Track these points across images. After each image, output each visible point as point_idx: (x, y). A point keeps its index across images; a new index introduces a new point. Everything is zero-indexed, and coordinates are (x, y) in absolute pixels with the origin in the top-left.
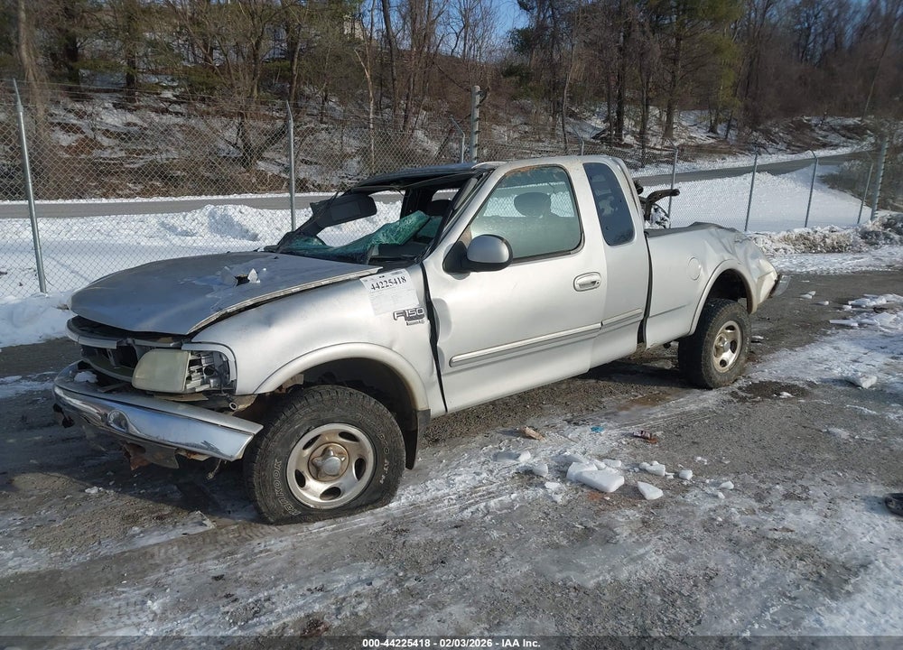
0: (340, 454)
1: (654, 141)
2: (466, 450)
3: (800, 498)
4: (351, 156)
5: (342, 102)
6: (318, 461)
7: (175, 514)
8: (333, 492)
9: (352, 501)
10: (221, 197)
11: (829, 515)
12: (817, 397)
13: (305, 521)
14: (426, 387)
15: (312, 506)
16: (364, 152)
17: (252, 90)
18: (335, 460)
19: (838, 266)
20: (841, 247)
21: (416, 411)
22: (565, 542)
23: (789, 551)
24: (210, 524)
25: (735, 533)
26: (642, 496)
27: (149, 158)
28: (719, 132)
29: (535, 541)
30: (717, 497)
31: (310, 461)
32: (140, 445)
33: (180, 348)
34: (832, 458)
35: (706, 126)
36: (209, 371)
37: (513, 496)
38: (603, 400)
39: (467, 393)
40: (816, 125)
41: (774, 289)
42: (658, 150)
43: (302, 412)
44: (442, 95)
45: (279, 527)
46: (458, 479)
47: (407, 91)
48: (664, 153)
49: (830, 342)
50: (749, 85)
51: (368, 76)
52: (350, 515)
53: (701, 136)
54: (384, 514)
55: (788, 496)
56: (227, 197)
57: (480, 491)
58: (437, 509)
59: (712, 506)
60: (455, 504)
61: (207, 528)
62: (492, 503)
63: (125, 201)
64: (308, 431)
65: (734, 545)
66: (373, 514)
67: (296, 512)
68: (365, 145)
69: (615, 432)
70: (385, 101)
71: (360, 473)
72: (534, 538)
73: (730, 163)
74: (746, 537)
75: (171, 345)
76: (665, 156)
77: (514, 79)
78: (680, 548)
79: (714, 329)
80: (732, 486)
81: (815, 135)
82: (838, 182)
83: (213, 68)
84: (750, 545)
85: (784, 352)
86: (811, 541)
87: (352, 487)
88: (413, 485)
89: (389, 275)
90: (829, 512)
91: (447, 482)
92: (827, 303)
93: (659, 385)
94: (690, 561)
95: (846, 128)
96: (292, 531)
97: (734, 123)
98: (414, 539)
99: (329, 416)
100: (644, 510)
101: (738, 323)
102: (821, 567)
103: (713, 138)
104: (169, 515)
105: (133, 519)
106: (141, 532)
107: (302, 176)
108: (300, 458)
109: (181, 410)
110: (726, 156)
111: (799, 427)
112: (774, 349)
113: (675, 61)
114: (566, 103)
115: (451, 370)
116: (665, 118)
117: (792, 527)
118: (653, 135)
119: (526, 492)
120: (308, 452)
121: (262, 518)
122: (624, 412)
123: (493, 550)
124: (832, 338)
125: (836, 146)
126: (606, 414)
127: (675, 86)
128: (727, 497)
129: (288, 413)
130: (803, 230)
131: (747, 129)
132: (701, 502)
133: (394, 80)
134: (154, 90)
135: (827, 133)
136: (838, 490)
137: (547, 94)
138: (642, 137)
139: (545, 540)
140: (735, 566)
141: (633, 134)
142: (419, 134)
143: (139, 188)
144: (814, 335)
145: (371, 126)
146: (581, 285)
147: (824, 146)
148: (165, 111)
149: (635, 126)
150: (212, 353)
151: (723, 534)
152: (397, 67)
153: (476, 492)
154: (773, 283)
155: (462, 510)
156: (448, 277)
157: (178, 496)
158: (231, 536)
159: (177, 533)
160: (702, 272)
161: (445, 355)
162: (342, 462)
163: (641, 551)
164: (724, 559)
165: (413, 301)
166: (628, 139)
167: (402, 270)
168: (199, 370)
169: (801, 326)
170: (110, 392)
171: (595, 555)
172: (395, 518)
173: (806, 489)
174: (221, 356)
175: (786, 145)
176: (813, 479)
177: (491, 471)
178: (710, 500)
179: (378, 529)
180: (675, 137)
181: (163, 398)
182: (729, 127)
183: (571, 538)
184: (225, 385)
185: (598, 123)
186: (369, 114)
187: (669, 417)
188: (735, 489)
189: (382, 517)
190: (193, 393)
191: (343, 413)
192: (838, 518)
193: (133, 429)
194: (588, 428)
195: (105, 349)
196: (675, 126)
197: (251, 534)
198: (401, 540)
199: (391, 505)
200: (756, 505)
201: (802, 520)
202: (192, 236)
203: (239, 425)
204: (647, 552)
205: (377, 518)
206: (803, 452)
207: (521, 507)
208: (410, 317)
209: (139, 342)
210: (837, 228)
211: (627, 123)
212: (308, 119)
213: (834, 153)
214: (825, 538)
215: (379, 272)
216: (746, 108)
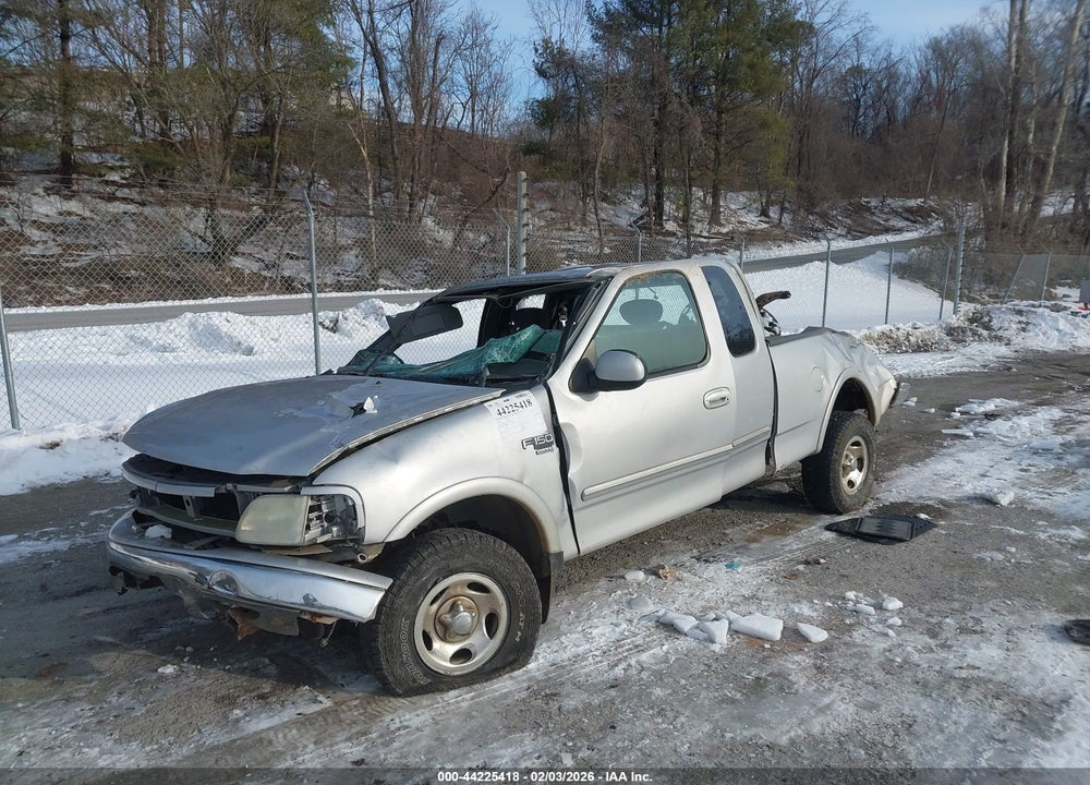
0: (468, 609)
1: (700, 228)
2: (593, 598)
3: (975, 632)
4: (346, 248)
5: (332, 185)
6: (448, 618)
7: (277, 692)
8: (464, 655)
9: (487, 663)
10: (191, 302)
11: (1010, 648)
12: (957, 517)
13: (438, 690)
14: (558, 525)
15: (442, 672)
16: (363, 244)
17: (224, 171)
18: (465, 616)
19: (930, 368)
20: (927, 345)
21: (548, 554)
22: (739, 696)
23: (983, 691)
24: (326, 703)
25: (920, 675)
26: (806, 639)
27: (94, 254)
28: (772, 215)
29: (706, 698)
30: (887, 635)
31: (437, 620)
32: (252, 609)
33: (299, 493)
34: (994, 585)
35: (757, 209)
36: (330, 518)
37: (665, 648)
38: (727, 532)
39: (600, 531)
40: (876, 208)
41: (894, 398)
42: (705, 237)
43: (430, 561)
44: (453, 178)
45: (409, 699)
46: (595, 632)
47: (411, 172)
48: (712, 241)
49: (951, 455)
50: (800, 162)
51: (365, 154)
52: (486, 680)
53: (752, 220)
54: (525, 678)
55: (963, 630)
56: (198, 302)
57: (624, 645)
58: (582, 668)
59: (884, 645)
60: (601, 662)
61: (323, 706)
62: (644, 657)
63: (69, 309)
64: (436, 583)
65: (923, 686)
66: (512, 678)
67: (424, 681)
68: (364, 236)
69: (753, 569)
70: (385, 183)
71: (491, 632)
72: (704, 694)
73: (786, 251)
74: (932, 677)
75: (286, 489)
76: (714, 244)
77: (536, 157)
78: (867, 695)
79: (841, 446)
80: (900, 622)
81: (875, 218)
82: (909, 271)
83: (173, 145)
84: (940, 687)
85: (906, 469)
86: (1001, 677)
87: (484, 647)
88: (548, 641)
89: (513, 398)
90: (1010, 646)
91: (585, 636)
92: (933, 410)
93: (783, 511)
94: (883, 708)
95: (909, 210)
96: (425, 702)
97: (787, 205)
98: (570, 704)
99: (459, 564)
100: (812, 654)
101: (863, 437)
102: (1021, 705)
103: (765, 222)
104: (272, 693)
105: (229, 701)
106: (246, 715)
107: (287, 273)
108: (427, 615)
109: (301, 566)
110: (781, 243)
111: (949, 553)
112: (894, 466)
113: (718, 136)
114: (598, 186)
115: (584, 504)
116: (710, 201)
117: (978, 664)
118: (698, 221)
119: (678, 642)
120: (435, 606)
121: (387, 689)
122: (754, 545)
123: (663, 710)
124: (952, 450)
125: (900, 231)
126: (736, 548)
127: (719, 164)
128: (898, 634)
129: (414, 563)
130: (886, 328)
131: (802, 212)
132: (873, 641)
133: (395, 159)
134: (95, 171)
135: (889, 217)
136: (1012, 620)
137: (575, 175)
138: (685, 222)
139: (716, 694)
140: (932, 710)
141: (675, 219)
142: (429, 222)
143: (82, 291)
144: (930, 448)
145: (371, 213)
146: (712, 402)
147: (887, 230)
148: (111, 198)
149: (677, 210)
150: (333, 496)
151: (908, 676)
152: (398, 143)
153: (621, 646)
154: (893, 392)
155: (612, 667)
156: (575, 397)
157: (273, 670)
158: (356, 713)
159: (289, 714)
160: (825, 381)
161: (577, 488)
162: (473, 618)
163: (826, 700)
164: (918, 705)
165: (540, 428)
166: (670, 226)
167: (527, 392)
168: (319, 518)
169: (914, 438)
170: (203, 548)
171: (778, 708)
172: (539, 681)
173: (978, 621)
174: (345, 500)
175: (845, 229)
176: (981, 610)
177: (631, 621)
178: (880, 639)
179: (524, 694)
180: (723, 222)
181: (275, 552)
182: (783, 210)
183: (745, 691)
184: (351, 533)
185: (636, 207)
186: (367, 200)
187: (805, 548)
188: (903, 626)
189: (524, 681)
190: (313, 544)
191: (474, 560)
192: (1021, 650)
193: (244, 592)
194: (722, 565)
195: (181, 497)
196: (722, 210)
197: (378, 709)
198: (554, 705)
199: (530, 666)
200: (932, 642)
201: (985, 655)
202: (170, 352)
203: (367, 579)
204: (833, 702)
205: (519, 683)
206: (962, 579)
207: (677, 659)
208: (539, 445)
209: (242, 487)
210: (919, 324)
211: (668, 207)
212: (294, 205)
213: (898, 238)
214: (1014, 674)
215: (503, 395)
216: (800, 189)
